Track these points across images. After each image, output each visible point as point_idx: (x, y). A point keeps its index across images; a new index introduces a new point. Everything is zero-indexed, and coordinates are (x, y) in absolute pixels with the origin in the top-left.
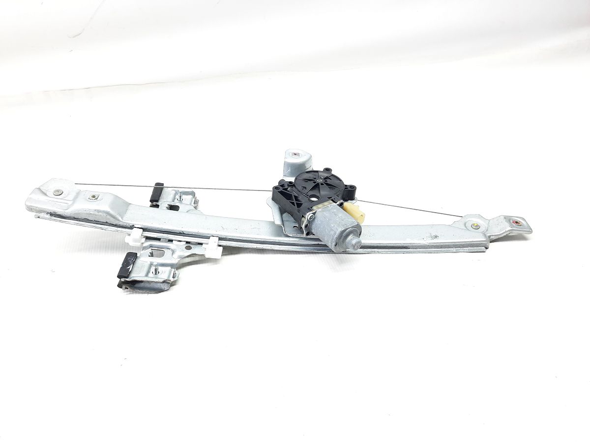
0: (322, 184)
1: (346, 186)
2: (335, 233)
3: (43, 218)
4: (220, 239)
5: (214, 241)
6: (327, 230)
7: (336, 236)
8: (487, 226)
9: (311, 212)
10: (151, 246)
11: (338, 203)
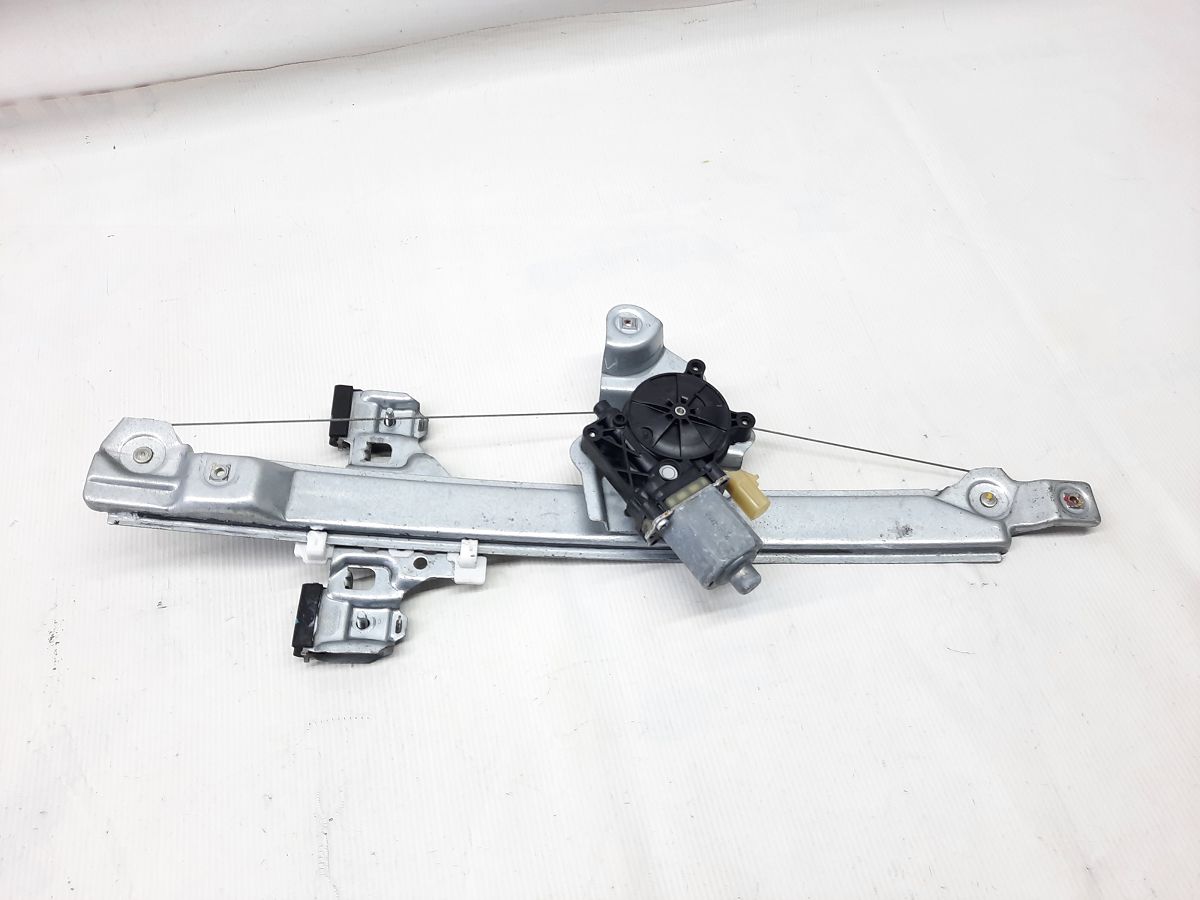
0: (685, 422)
1: (734, 415)
2: (711, 569)
3: (126, 524)
4: (482, 541)
5: (469, 549)
6: (693, 556)
7: (711, 574)
8: (1011, 498)
9: (664, 516)
10: (347, 562)
11: (718, 483)
